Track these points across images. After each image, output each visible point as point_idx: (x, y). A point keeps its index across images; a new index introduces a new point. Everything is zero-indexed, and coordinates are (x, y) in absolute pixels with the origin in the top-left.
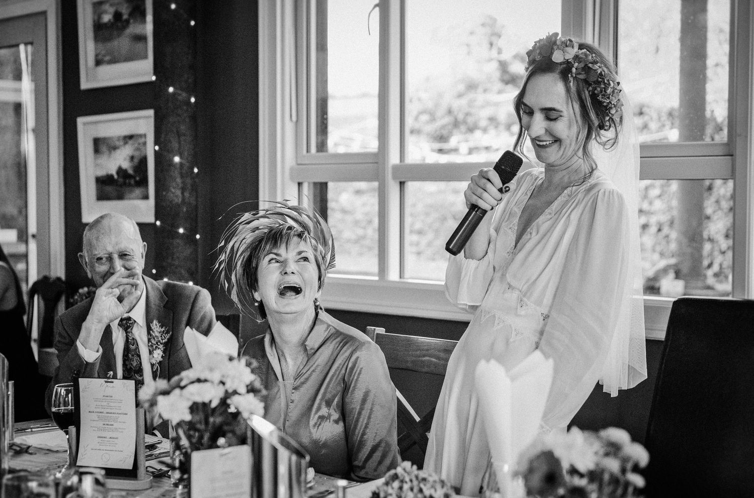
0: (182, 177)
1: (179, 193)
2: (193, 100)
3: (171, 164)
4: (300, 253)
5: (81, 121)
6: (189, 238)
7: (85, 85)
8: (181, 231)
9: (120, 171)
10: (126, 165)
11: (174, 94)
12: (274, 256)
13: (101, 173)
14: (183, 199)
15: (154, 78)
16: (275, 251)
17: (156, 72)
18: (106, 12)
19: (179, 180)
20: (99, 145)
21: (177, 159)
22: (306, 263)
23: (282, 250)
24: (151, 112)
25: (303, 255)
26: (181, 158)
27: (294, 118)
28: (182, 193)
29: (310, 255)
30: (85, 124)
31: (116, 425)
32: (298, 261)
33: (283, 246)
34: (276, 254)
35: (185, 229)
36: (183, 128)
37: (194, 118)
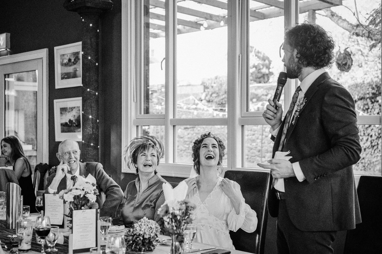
0: (92, 124)
1: (91, 129)
2: (97, 94)
3: (88, 118)
4: (152, 154)
5: (55, 101)
6: (95, 148)
7: (57, 87)
8: (92, 144)
9: (70, 121)
10: (72, 119)
11: (89, 92)
12: (143, 154)
13: (64, 121)
14: (93, 132)
15: (82, 85)
16: (144, 152)
17: (83, 83)
18: (65, 59)
19: (91, 125)
20: (63, 110)
21: (90, 117)
22: (154, 157)
23: (146, 152)
24: (81, 98)
25: (153, 154)
26: (92, 116)
27: (135, 101)
28: (93, 130)
29: (155, 154)
30: (56, 102)
32: (152, 156)
34: (144, 153)
35: (93, 144)
36: (93, 105)
37: (97, 101)
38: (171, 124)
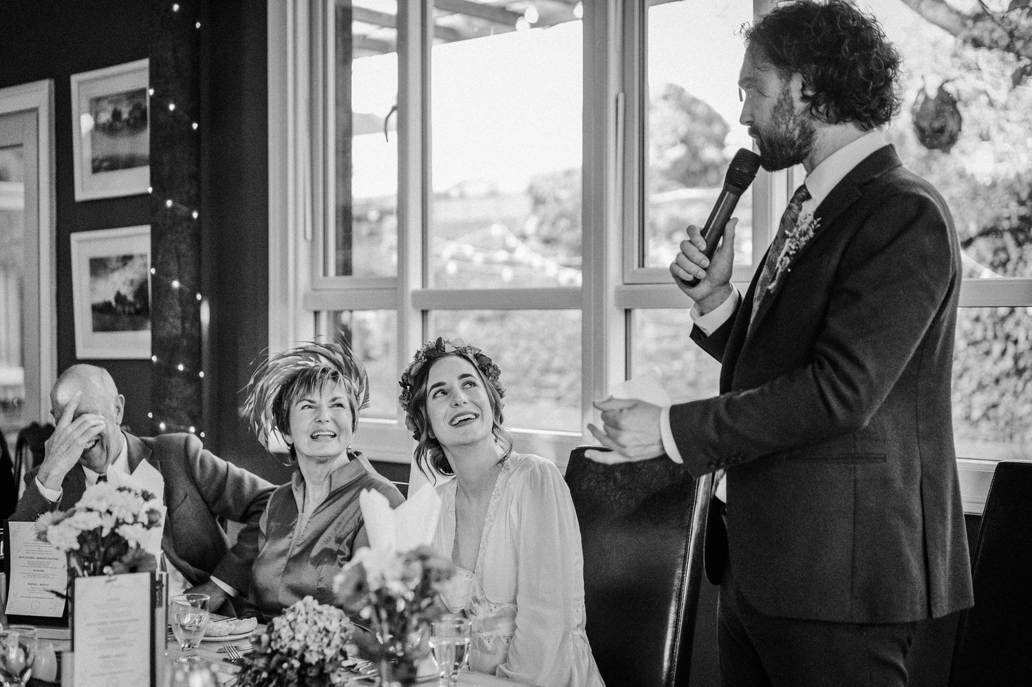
0: (181, 305)
1: (178, 323)
2: (195, 215)
3: (169, 289)
4: (334, 400)
5: (75, 237)
6: (191, 376)
7: (80, 195)
8: (181, 367)
9: (120, 298)
10: (125, 290)
11: (173, 208)
12: (308, 403)
13: (99, 299)
14: (183, 328)
15: (150, 190)
16: (309, 397)
17: (153, 182)
18: (104, 110)
19: (179, 309)
20: (99, 266)
21: (176, 284)
22: (340, 408)
23: (315, 396)
24: (147, 229)
25: (337, 401)
26: (181, 281)
27: (309, 237)
28: (183, 324)
29: (345, 401)
30: (80, 242)
31: (47, 571)
32: (333, 406)
33: (317, 391)
34: (310, 401)
35: (186, 366)
36: (183, 248)
37: (197, 236)
38: (415, 306)
